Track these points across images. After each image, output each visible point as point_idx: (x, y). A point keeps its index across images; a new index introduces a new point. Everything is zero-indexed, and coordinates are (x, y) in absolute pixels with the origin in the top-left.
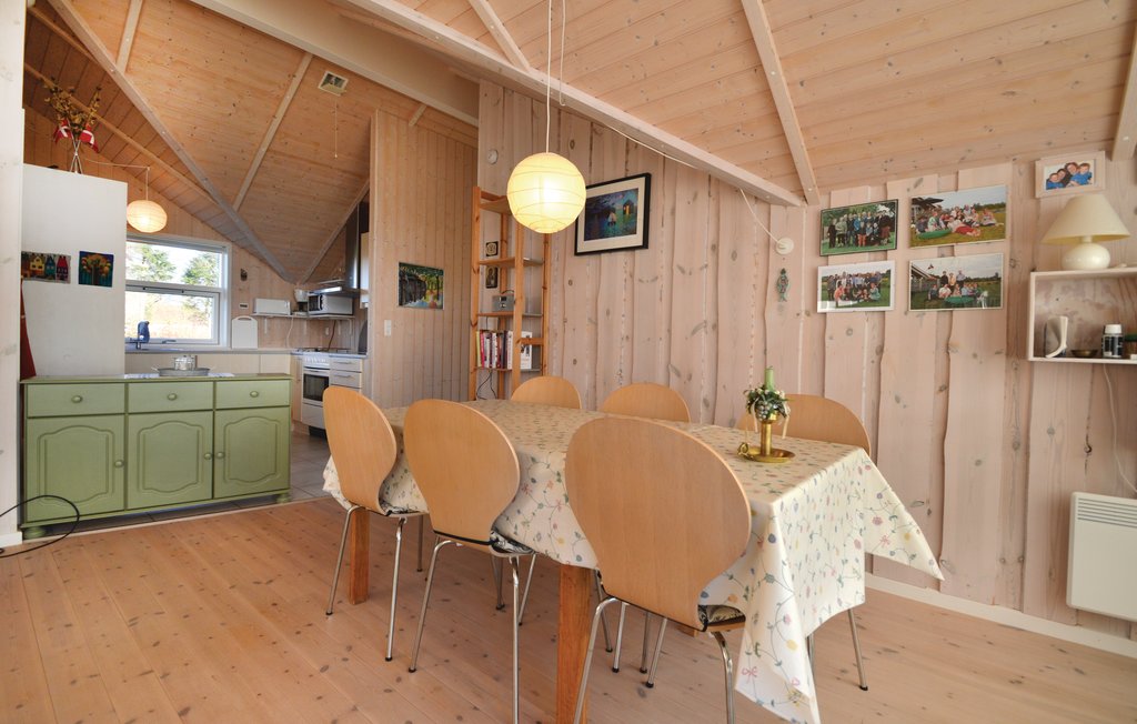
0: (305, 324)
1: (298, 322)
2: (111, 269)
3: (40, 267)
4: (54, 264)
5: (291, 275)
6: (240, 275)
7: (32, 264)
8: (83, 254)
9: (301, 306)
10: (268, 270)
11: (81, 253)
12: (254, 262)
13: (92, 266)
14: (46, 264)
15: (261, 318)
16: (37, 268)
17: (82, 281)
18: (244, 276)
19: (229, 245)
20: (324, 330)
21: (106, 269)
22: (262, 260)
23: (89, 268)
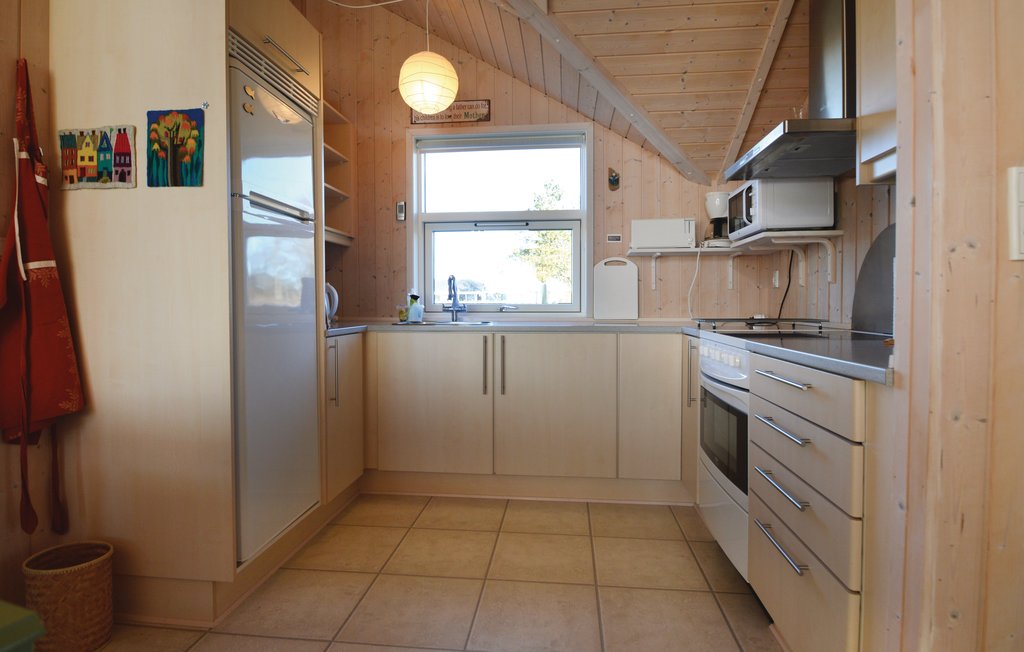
0: (729, 265)
1: (714, 263)
2: (200, 143)
3: (91, 159)
4: (109, 148)
5: (698, 167)
6: (606, 181)
7: (80, 153)
8: (154, 117)
9: (719, 227)
10: (656, 163)
11: (150, 114)
12: (631, 150)
13: (167, 143)
14: (100, 150)
15: (641, 257)
16: (86, 163)
17: (152, 182)
18: (614, 182)
19: (587, 127)
20: (771, 277)
21: (191, 144)
22: (644, 145)
23: (163, 148)
